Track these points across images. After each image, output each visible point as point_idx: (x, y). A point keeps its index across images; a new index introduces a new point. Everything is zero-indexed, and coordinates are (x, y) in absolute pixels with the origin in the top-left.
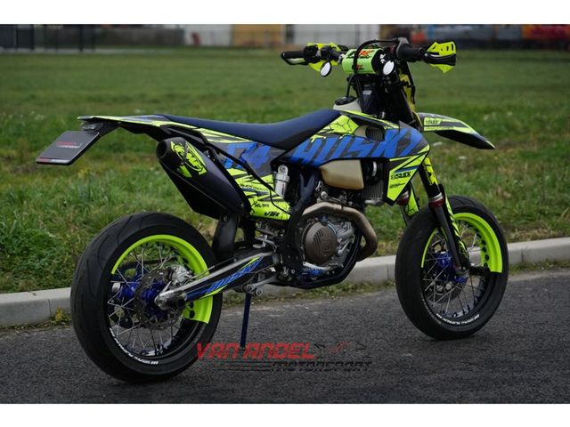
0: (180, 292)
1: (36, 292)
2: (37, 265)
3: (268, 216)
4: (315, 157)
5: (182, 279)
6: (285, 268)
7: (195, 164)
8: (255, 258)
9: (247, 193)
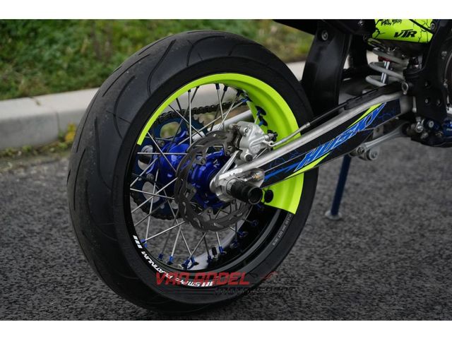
0: (253, 171)
1: (41, 99)
2: (46, 55)
3: (399, 38)
5: (257, 148)
6: (418, 119)
8: (373, 105)
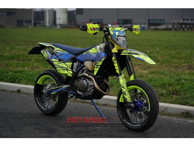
3: (64, 74)
4: (82, 59)
7: (45, 57)
8: (65, 86)
9: (56, 66)
